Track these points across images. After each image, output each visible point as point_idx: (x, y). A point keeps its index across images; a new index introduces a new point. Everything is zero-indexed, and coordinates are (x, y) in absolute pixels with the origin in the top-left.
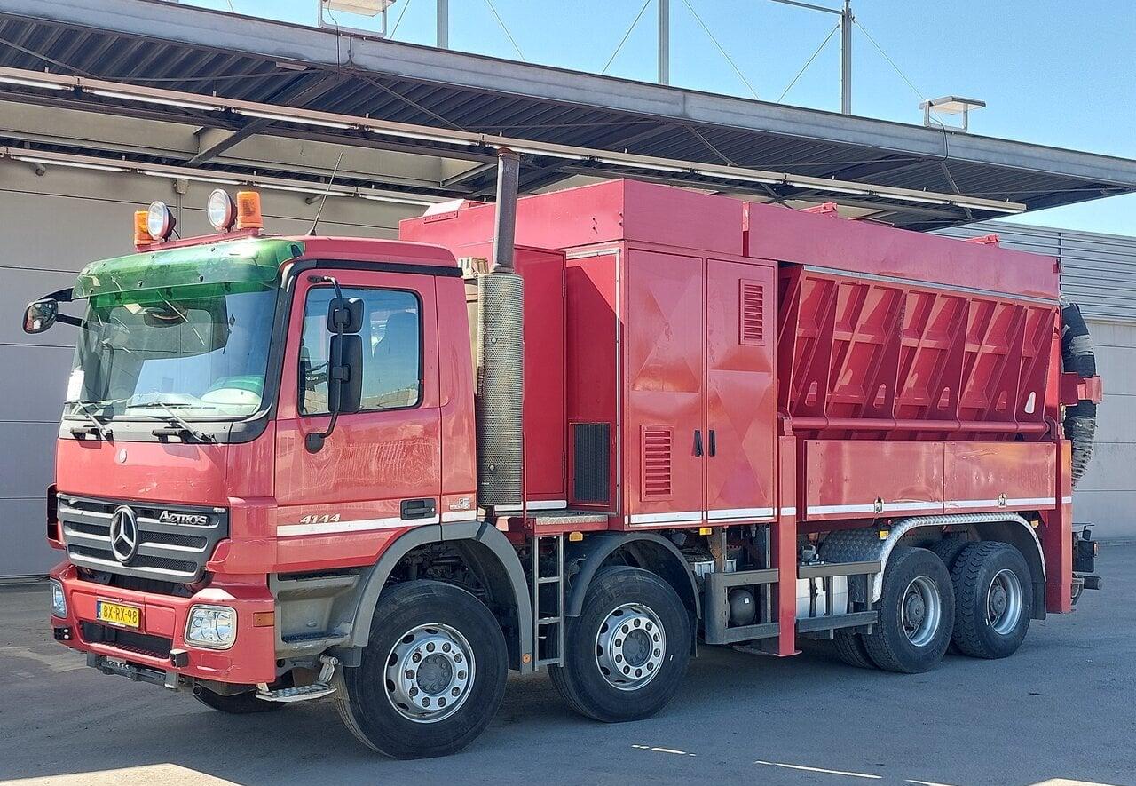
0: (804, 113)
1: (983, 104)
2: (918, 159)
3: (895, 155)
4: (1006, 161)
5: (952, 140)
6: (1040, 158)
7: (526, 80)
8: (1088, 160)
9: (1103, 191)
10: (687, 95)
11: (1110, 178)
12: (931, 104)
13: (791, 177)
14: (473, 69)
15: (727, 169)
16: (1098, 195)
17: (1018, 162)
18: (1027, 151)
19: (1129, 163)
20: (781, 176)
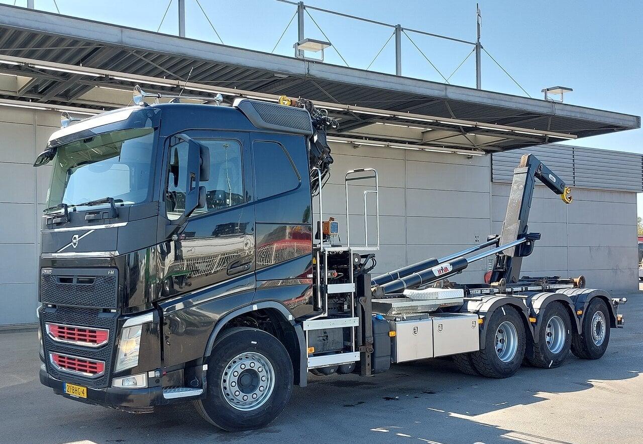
0: (495, 95)
1: (571, 90)
2: (539, 115)
3: (529, 113)
4: (579, 116)
5: (557, 106)
6: (593, 115)
7: (381, 81)
8: (613, 115)
9: (615, 129)
10: (448, 87)
11: (621, 123)
12: (548, 90)
13: (479, 123)
14: (358, 76)
15: (451, 120)
16: (613, 131)
17: (584, 116)
18: (587, 111)
19: (629, 117)
20: (474, 123)
